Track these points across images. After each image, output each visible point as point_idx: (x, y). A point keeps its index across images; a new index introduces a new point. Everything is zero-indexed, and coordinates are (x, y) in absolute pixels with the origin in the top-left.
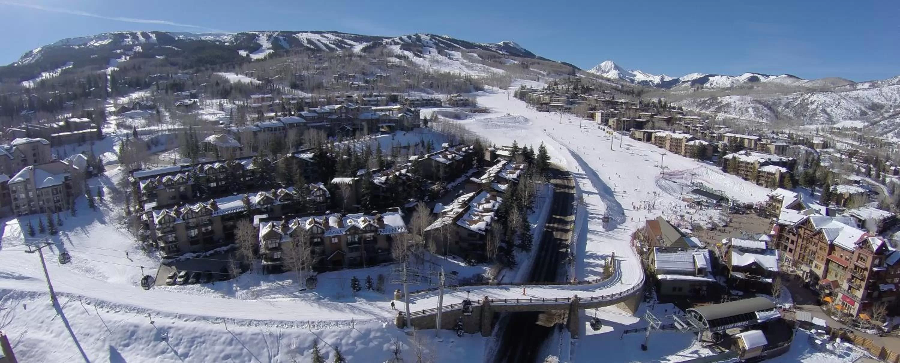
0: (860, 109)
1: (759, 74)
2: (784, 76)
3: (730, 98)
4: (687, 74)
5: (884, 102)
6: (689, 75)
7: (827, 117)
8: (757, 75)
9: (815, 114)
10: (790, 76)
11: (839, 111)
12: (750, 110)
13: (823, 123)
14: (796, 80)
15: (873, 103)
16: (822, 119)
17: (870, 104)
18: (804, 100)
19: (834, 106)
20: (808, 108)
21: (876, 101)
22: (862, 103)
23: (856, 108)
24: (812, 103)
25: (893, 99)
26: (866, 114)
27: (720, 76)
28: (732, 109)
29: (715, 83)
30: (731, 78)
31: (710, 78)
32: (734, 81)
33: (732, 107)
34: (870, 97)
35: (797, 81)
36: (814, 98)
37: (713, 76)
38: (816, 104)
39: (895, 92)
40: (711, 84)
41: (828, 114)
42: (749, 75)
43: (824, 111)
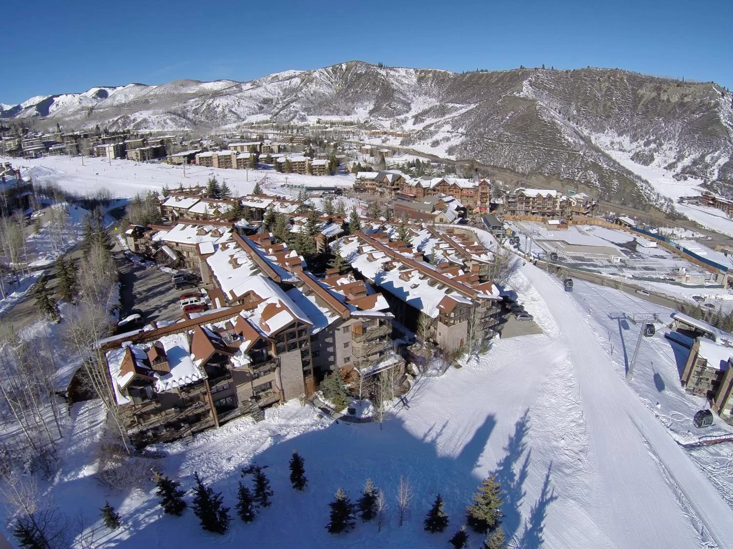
0: (257, 105)
1: (105, 87)
2: (132, 85)
3: (141, 114)
4: (28, 98)
5: (271, 97)
6: (30, 100)
7: (235, 116)
8: (104, 89)
9: (225, 116)
10: (138, 84)
11: (241, 109)
12: (168, 121)
13: (235, 122)
14: (143, 87)
15: (264, 99)
16: (233, 119)
17: (262, 99)
18: (209, 105)
19: (236, 106)
20: (216, 111)
21: (266, 97)
22: (256, 100)
23: (253, 105)
24: (218, 107)
25: (277, 93)
26: (262, 108)
27: (65, 95)
28: (151, 124)
29: (61, 104)
30: (77, 96)
31: (54, 99)
32: (82, 98)
33: (150, 122)
34: (259, 93)
35: (145, 88)
36: (217, 102)
37: (58, 96)
38: (221, 107)
39: (276, 88)
40: (57, 105)
41: (235, 113)
42: (97, 89)
43: (231, 111)
